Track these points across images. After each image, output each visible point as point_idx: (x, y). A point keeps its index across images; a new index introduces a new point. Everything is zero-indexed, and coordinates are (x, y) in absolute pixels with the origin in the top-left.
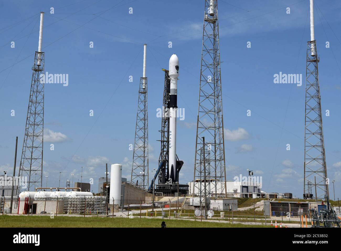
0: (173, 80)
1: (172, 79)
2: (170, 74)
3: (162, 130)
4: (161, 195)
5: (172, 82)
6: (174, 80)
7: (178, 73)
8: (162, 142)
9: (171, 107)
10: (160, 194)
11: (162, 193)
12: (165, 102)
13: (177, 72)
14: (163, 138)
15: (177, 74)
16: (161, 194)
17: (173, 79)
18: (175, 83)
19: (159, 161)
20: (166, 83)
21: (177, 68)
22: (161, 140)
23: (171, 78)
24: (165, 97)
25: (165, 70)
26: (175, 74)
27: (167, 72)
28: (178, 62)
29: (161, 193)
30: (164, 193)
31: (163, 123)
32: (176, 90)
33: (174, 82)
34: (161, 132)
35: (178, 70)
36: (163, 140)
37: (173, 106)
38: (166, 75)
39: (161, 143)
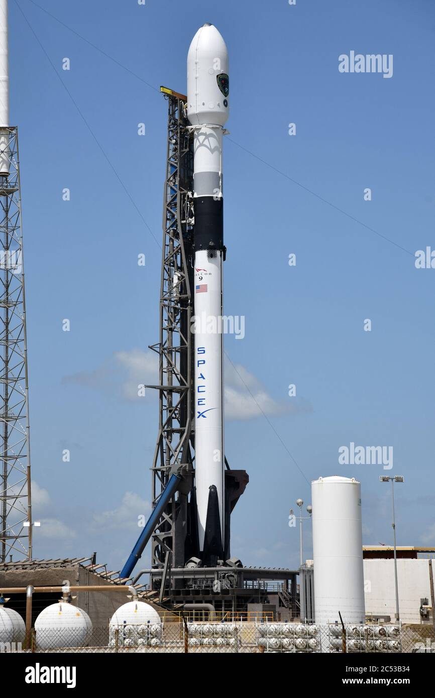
0: (207, 136)
1: (202, 131)
2: (194, 107)
3: (161, 345)
4: (207, 615)
5: (201, 145)
6: (211, 135)
7: (226, 106)
8: (162, 394)
9: (201, 249)
10: (200, 609)
11: (209, 605)
12: (172, 226)
13: (225, 103)
14: (165, 375)
15: (222, 109)
16: (207, 610)
17: (209, 131)
18: (216, 149)
19: (156, 471)
20: (175, 150)
21: (223, 82)
22: (158, 383)
23: (198, 126)
24: (172, 204)
25: (173, 92)
26: (217, 109)
27: (177, 101)
28: (228, 60)
29: (204, 605)
30: (218, 607)
31: (165, 316)
32: (218, 179)
33: (213, 142)
34: (158, 350)
35: (226, 94)
36: (166, 384)
37: (211, 244)
38: (172, 115)
39: (161, 398)
